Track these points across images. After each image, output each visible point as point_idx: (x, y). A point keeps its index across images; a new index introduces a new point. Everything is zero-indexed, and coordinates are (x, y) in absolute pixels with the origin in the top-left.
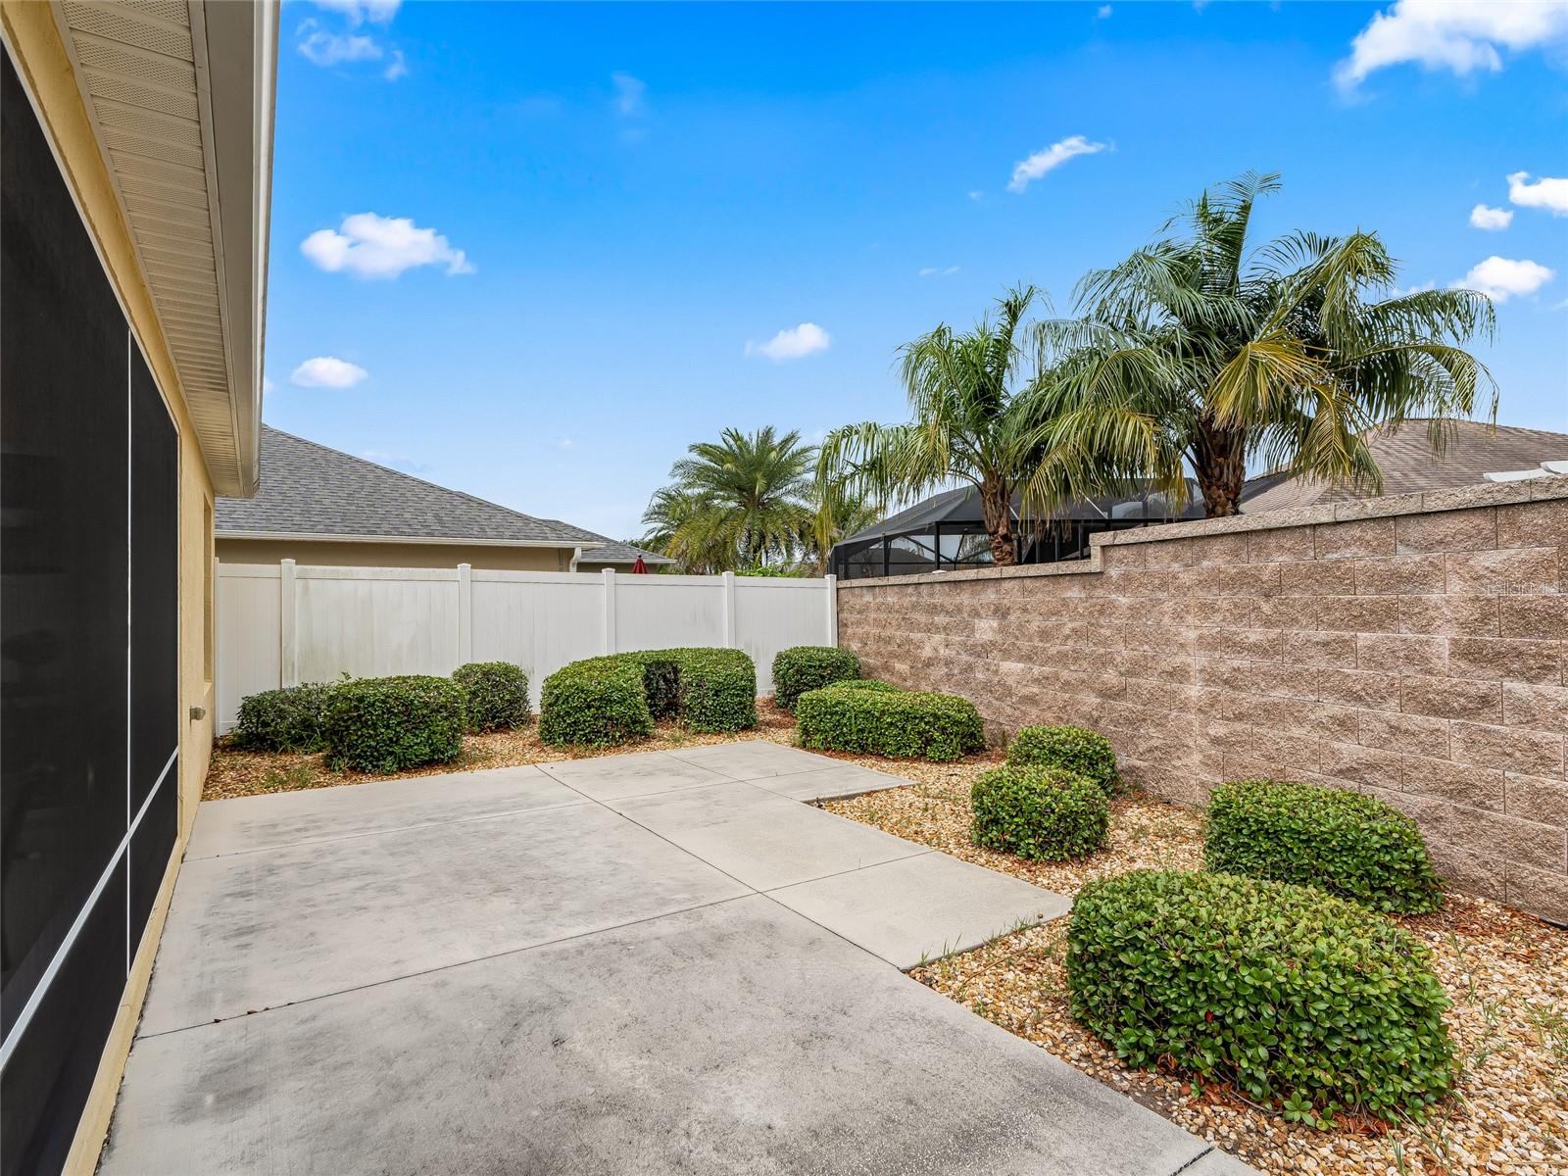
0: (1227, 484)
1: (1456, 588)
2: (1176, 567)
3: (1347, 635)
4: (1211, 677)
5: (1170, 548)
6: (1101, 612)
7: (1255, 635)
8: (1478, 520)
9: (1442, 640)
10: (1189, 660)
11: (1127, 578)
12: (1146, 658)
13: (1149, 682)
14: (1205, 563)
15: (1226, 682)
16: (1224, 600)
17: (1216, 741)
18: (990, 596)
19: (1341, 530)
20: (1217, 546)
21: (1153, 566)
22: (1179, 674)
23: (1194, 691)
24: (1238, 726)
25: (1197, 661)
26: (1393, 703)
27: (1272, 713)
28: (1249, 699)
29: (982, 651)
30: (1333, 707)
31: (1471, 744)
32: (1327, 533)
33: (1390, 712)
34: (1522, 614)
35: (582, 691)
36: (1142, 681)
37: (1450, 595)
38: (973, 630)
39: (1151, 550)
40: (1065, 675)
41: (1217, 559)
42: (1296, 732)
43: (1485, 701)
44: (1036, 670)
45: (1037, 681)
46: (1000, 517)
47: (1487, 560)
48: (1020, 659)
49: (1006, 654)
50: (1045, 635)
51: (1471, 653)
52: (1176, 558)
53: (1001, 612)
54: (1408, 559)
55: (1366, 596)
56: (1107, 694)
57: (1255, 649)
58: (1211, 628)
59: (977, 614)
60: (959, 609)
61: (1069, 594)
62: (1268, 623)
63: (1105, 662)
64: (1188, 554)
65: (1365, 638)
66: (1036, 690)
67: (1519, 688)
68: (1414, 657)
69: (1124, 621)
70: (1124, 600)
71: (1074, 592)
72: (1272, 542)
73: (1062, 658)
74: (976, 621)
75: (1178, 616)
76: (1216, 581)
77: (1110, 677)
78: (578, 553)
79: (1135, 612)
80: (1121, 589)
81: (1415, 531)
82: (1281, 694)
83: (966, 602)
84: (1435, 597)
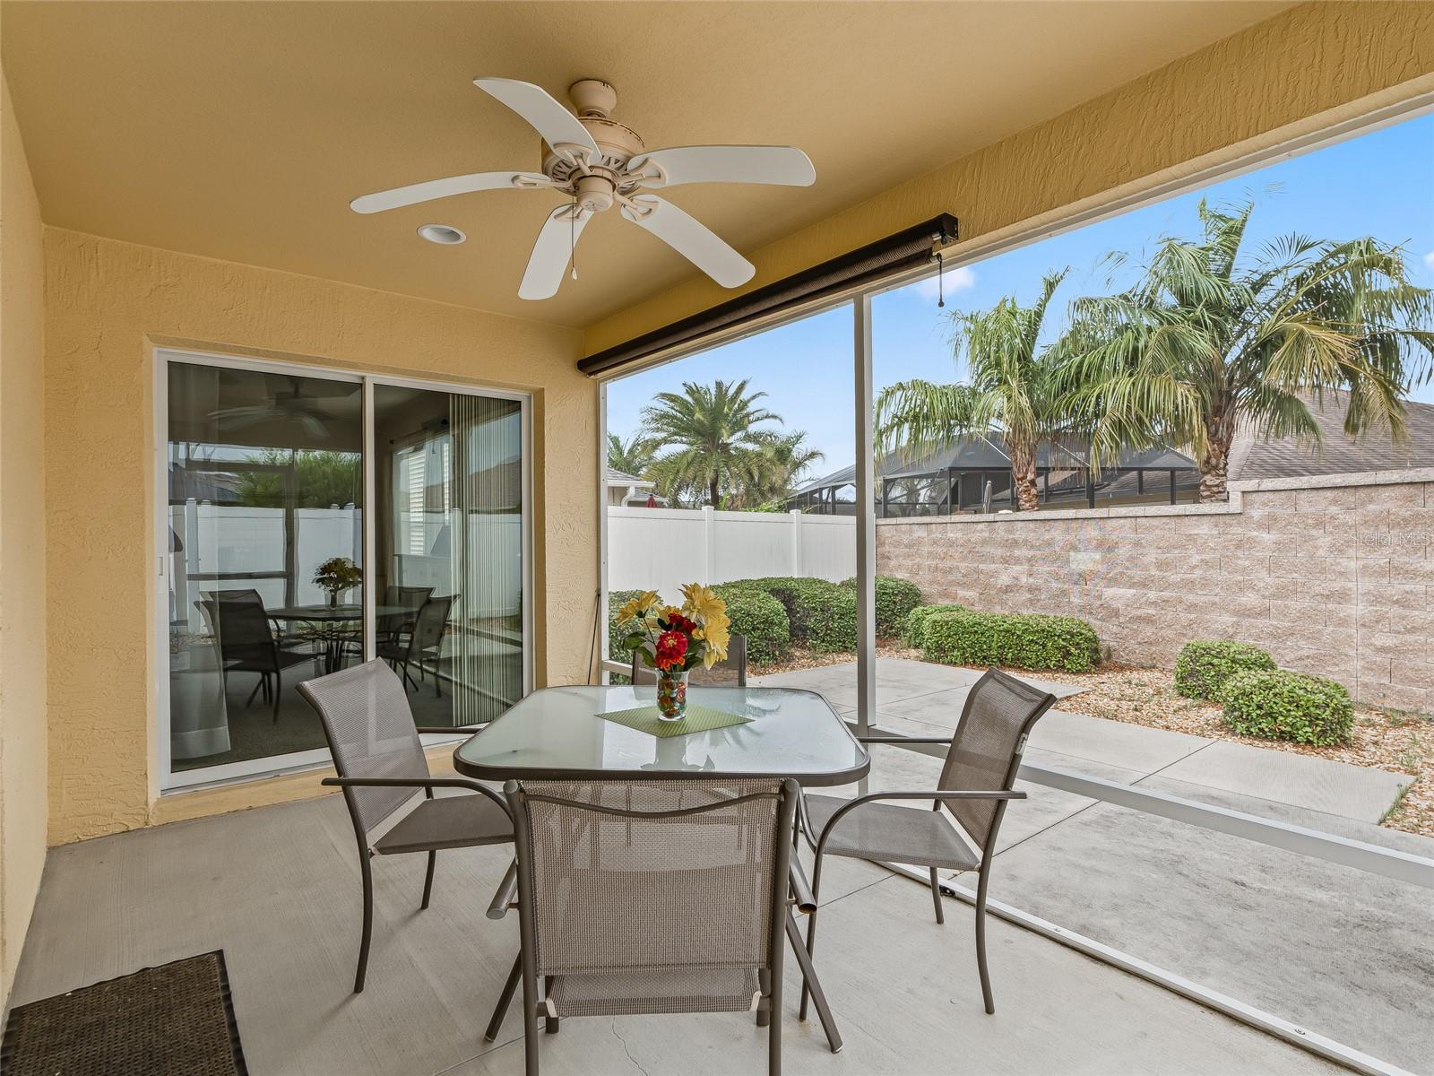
2: (1334, 510)
4: (1377, 599)
5: (1329, 494)
6: (1238, 547)
10: (1350, 585)
11: (1271, 517)
12: (1295, 584)
13: (1300, 604)
14: (1371, 507)
15: (1397, 602)
16: (1394, 536)
17: (1381, 651)
18: (1092, 531)
21: (1305, 508)
22: (1338, 596)
23: (1357, 610)
24: (1410, 638)
25: (1360, 585)
28: (1422, 616)
29: (1078, 579)
35: (748, 615)
36: (1290, 603)
38: (1068, 562)
39: (1304, 495)
40: (1191, 598)
41: (1386, 504)
44: (1153, 595)
45: (1153, 604)
46: (1029, 464)
48: (1131, 586)
49: (1113, 581)
50: (1161, 565)
52: (1335, 502)
53: (1106, 547)
56: (1243, 613)
58: (1379, 559)
59: (1075, 548)
60: (1049, 544)
61: (1196, 531)
63: (1242, 587)
64: (1349, 497)
66: (1151, 611)
69: (1268, 553)
70: (1269, 537)
71: (1204, 529)
73: (1188, 585)
74: (1072, 553)
75: (1337, 550)
76: (1383, 520)
77: (1250, 599)
78: (632, 491)
79: (1282, 546)
80: (1261, 526)
83: (1058, 538)
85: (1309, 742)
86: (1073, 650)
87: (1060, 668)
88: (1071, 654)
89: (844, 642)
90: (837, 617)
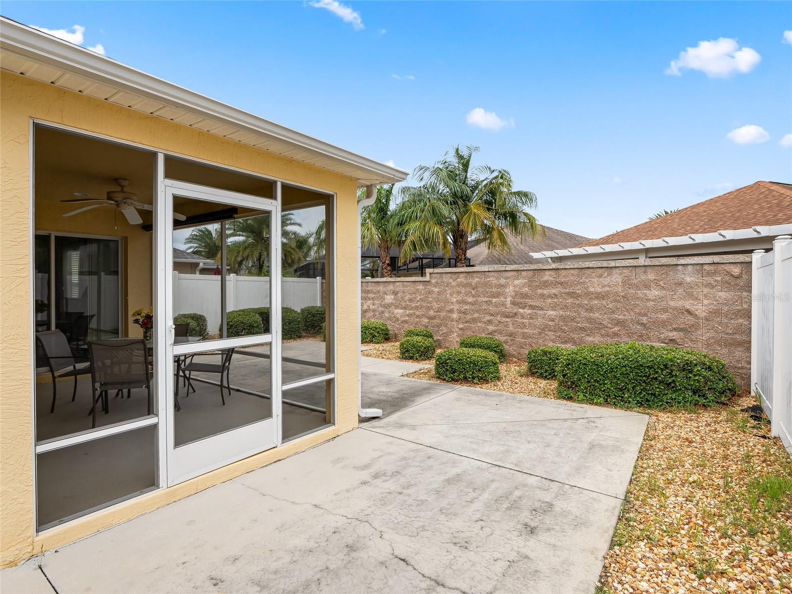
0: (462, 248)
1: (511, 288)
2: (451, 280)
3: (491, 299)
4: (460, 312)
5: (449, 275)
6: (429, 293)
7: (470, 300)
8: (515, 273)
9: (509, 300)
10: (454, 307)
11: (437, 282)
12: (442, 307)
13: (443, 314)
14: (459, 280)
15: (463, 313)
16: (463, 290)
17: (461, 329)
18: (391, 287)
19: (490, 273)
20: (462, 275)
21: (445, 280)
22: (451, 311)
23: (455, 316)
24: (466, 325)
25: (456, 307)
26: (499, 316)
27: (474, 320)
28: (469, 317)
29: (387, 306)
30: (488, 318)
31: (513, 324)
32: (487, 274)
33: (499, 317)
34: (522, 294)
35: (242, 323)
36: (441, 314)
37: (510, 290)
38: (384, 299)
39: (444, 275)
40: (417, 313)
41: (462, 279)
42: (479, 324)
43: (516, 314)
44: (408, 312)
45: (408, 315)
46: (387, 257)
47: (517, 282)
48: (402, 309)
49: (397, 307)
50: (410, 300)
51: (513, 303)
52: (451, 278)
53: (395, 293)
54: (503, 281)
55: (494, 290)
56: (430, 318)
57: (471, 303)
58: (459, 298)
59: (386, 294)
60: (379, 292)
61: (419, 288)
62: (473, 296)
63: (429, 308)
64: (454, 276)
65: (494, 300)
66: (407, 318)
67: (521, 310)
68: (504, 305)
69: (436, 296)
70: (436, 290)
71: (420, 287)
72: (475, 275)
73: (417, 308)
74: (386, 296)
75: (451, 295)
76: (461, 285)
77: (432, 313)
78: (201, 265)
79: (439, 293)
80: (435, 286)
81: (505, 274)
82: (476, 315)
83: (382, 289)
84: (507, 290)
85: (417, 359)
86: (376, 334)
87: (371, 342)
88: (376, 336)
89: (291, 335)
90: (287, 324)
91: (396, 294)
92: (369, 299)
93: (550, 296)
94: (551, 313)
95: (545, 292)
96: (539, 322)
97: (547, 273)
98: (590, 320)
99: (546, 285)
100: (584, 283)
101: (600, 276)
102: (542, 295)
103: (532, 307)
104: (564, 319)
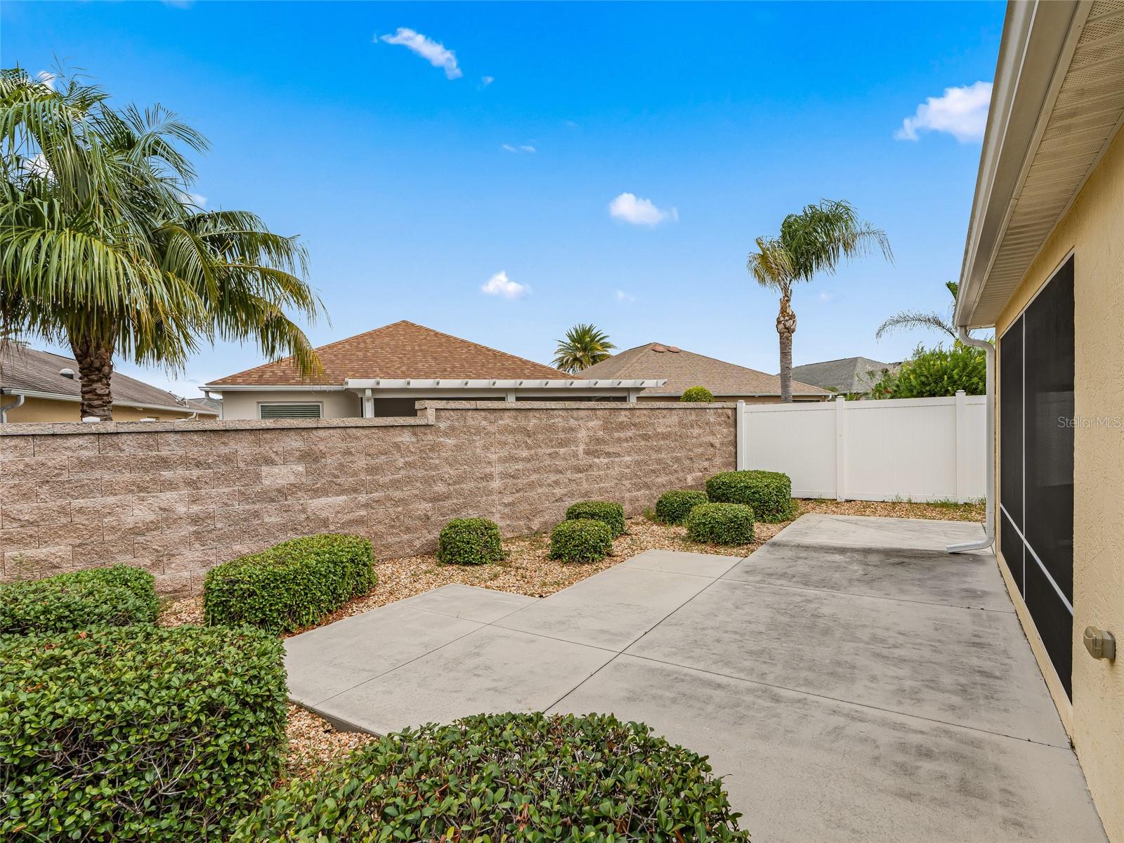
1: (584, 432)
2: (484, 423)
3: (557, 450)
4: (504, 475)
5: (483, 413)
6: (432, 450)
7: (525, 454)
8: (590, 412)
9: (581, 448)
10: (493, 469)
11: (452, 428)
12: (465, 472)
13: (468, 486)
14: (501, 422)
15: (513, 476)
16: (510, 439)
17: (506, 505)
18: (292, 443)
19: (556, 412)
20: (507, 414)
21: (470, 422)
22: (488, 477)
23: (496, 484)
24: (518, 495)
25: (497, 469)
26: (569, 472)
27: (531, 485)
28: (521, 482)
30: (553, 477)
31: (587, 480)
32: (551, 412)
33: (569, 475)
34: (598, 440)
36: (463, 486)
37: (582, 434)
38: (258, 477)
39: (470, 413)
40: (397, 494)
41: (507, 420)
42: (540, 491)
43: (590, 466)
44: (363, 498)
45: (366, 506)
47: (591, 424)
48: (343, 492)
49: (316, 493)
51: (587, 453)
52: (485, 419)
53: (311, 457)
54: (573, 423)
55: (562, 435)
56: (435, 499)
57: (528, 460)
58: (504, 453)
59: (269, 462)
61: (399, 439)
62: (529, 448)
63: (429, 481)
64: (491, 416)
65: (562, 451)
66: (363, 513)
67: (596, 460)
68: (575, 455)
69: (450, 453)
70: (451, 442)
71: (406, 438)
72: (531, 414)
73: (396, 484)
75: (486, 448)
76: (505, 430)
77: (440, 488)
79: (458, 447)
80: (446, 435)
81: (575, 414)
82: (534, 477)
84: (579, 435)
91: (316, 460)
92: (171, 486)
93: (626, 440)
94: (627, 458)
95: (622, 435)
96: (614, 472)
97: (623, 413)
98: (659, 461)
99: (622, 427)
100: (653, 424)
101: (664, 417)
102: (619, 440)
103: (608, 455)
104: (638, 463)
